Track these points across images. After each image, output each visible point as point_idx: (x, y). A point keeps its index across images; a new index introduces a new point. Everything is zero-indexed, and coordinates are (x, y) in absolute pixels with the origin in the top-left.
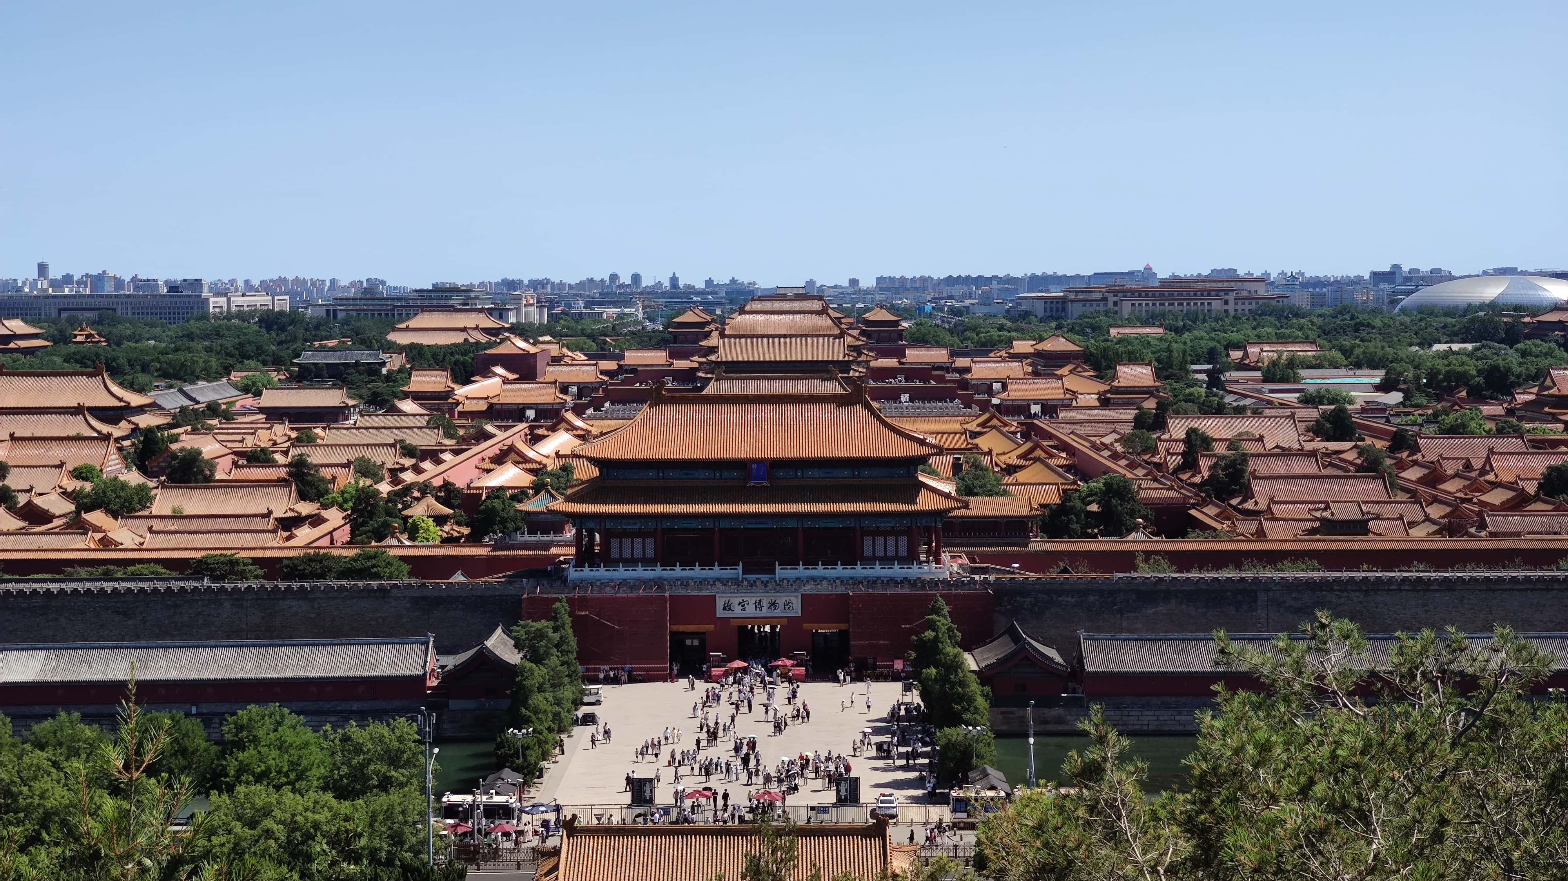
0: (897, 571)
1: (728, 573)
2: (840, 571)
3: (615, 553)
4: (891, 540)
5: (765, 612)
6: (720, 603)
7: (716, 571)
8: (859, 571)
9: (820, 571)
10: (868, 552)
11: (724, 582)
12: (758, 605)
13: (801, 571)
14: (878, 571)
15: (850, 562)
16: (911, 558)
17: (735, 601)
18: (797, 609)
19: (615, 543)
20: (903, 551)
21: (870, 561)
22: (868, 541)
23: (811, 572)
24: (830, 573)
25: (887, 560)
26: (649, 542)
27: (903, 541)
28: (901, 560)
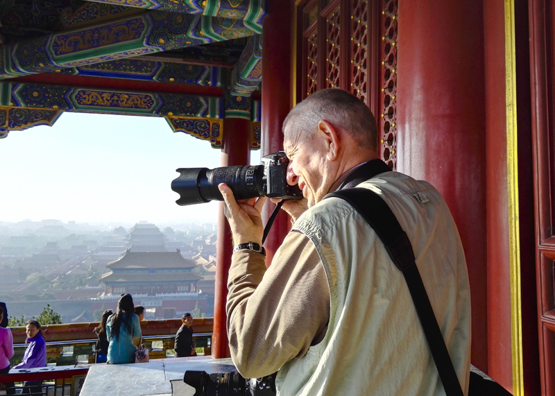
0: (185, 294)
1: (144, 296)
2: (172, 295)
3: (115, 292)
4: (184, 287)
5: (153, 305)
7: (141, 295)
8: (177, 294)
9: (167, 295)
10: (179, 290)
11: (143, 298)
12: (151, 304)
13: (162, 295)
14: (181, 294)
15: (175, 292)
16: (189, 291)
17: (146, 303)
18: (161, 305)
19: (115, 289)
20: (187, 290)
21: (179, 292)
22: (179, 287)
23: (165, 295)
24: (169, 295)
25: (183, 292)
26: (124, 289)
27: (187, 287)
28: (187, 292)
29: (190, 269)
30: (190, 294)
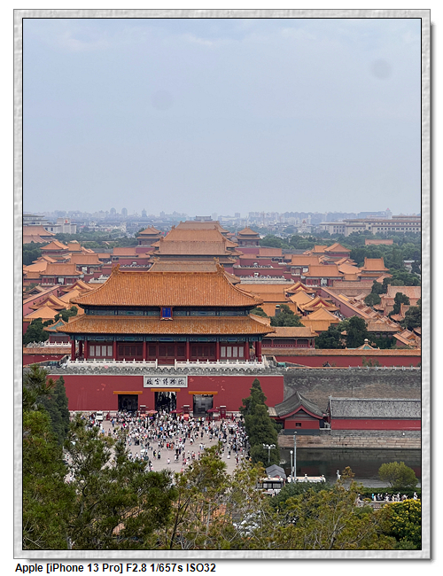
0: (238, 365)
1: (151, 364)
2: (208, 364)
3: (92, 354)
4: (235, 349)
5: (169, 385)
6: (145, 380)
7: (144, 364)
8: (218, 365)
9: (198, 364)
10: (223, 355)
11: (148, 369)
12: (165, 381)
13: (188, 364)
14: (228, 364)
16: (246, 357)
17: (153, 379)
18: (185, 384)
19: (92, 348)
20: (241, 355)
21: (225, 359)
22: (223, 349)
23: (193, 365)
24: (203, 365)
25: (232, 359)
26: (110, 348)
27: (241, 349)
28: (240, 359)
29: (246, 309)
30: (247, 365)
